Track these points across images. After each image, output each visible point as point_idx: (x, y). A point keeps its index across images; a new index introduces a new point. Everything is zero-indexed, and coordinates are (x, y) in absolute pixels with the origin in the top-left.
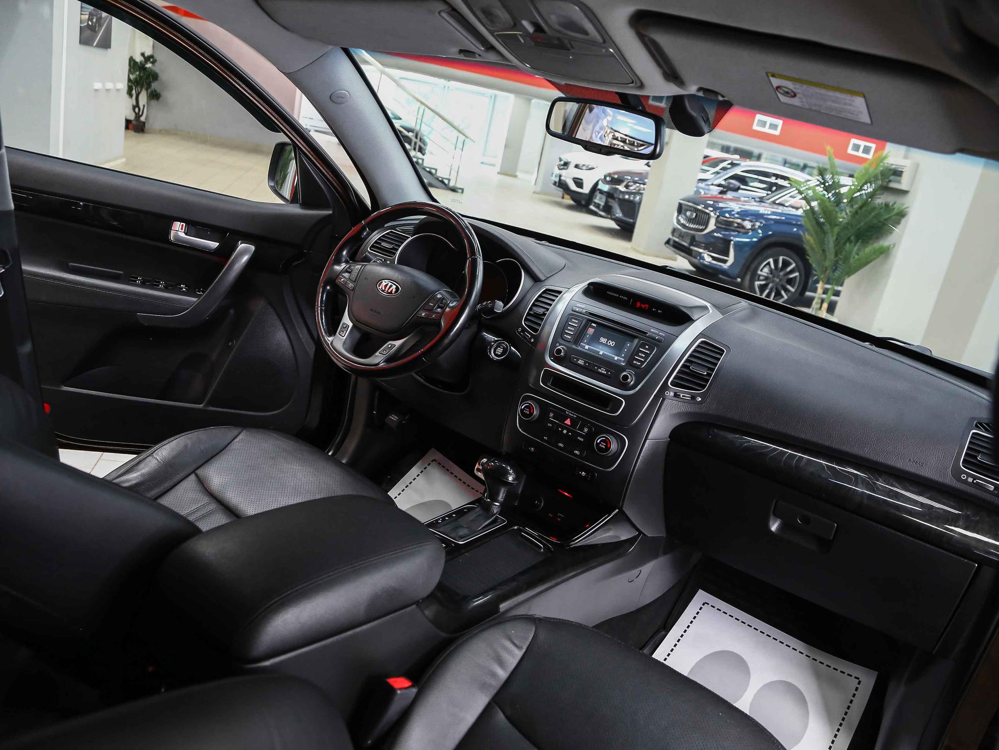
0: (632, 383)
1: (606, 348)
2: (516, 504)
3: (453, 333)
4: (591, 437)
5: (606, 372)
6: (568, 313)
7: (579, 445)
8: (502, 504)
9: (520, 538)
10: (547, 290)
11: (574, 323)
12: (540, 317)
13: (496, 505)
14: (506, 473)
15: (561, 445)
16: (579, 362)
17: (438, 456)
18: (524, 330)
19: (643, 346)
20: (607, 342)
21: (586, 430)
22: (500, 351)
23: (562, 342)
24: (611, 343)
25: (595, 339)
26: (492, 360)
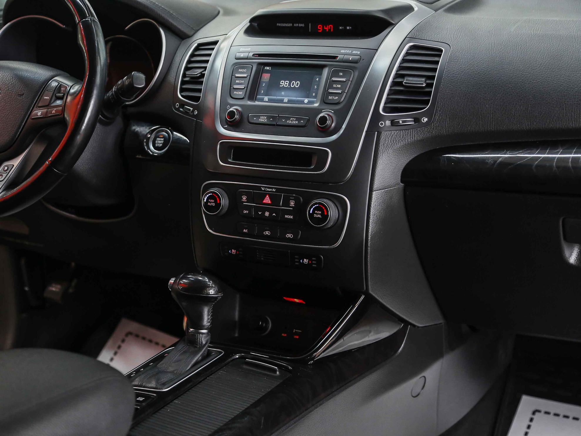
0: (333, 125)
1: (291, 93)
2: (237, 335)
3: (85, 125)
4: (300, 209)
5: (297, 122)
6: (232, 64)
7: (287, 225)
8: (211, 330)
9: (245, 367)
10: (200, 45)
11: (243, 73)
12: (198, 80)
13: (203, 334)
14: (204, 286)
15: (267, 233)
16: (261, 120)
17: (134, 326)
18: (183, 104)
19: (335, 74)
20: (290, 84)
21: (292, 203)
22: (160, 142)
23: (231, 101)
24: (295, 84)
25: (274, 85)
26: (153, 158)
